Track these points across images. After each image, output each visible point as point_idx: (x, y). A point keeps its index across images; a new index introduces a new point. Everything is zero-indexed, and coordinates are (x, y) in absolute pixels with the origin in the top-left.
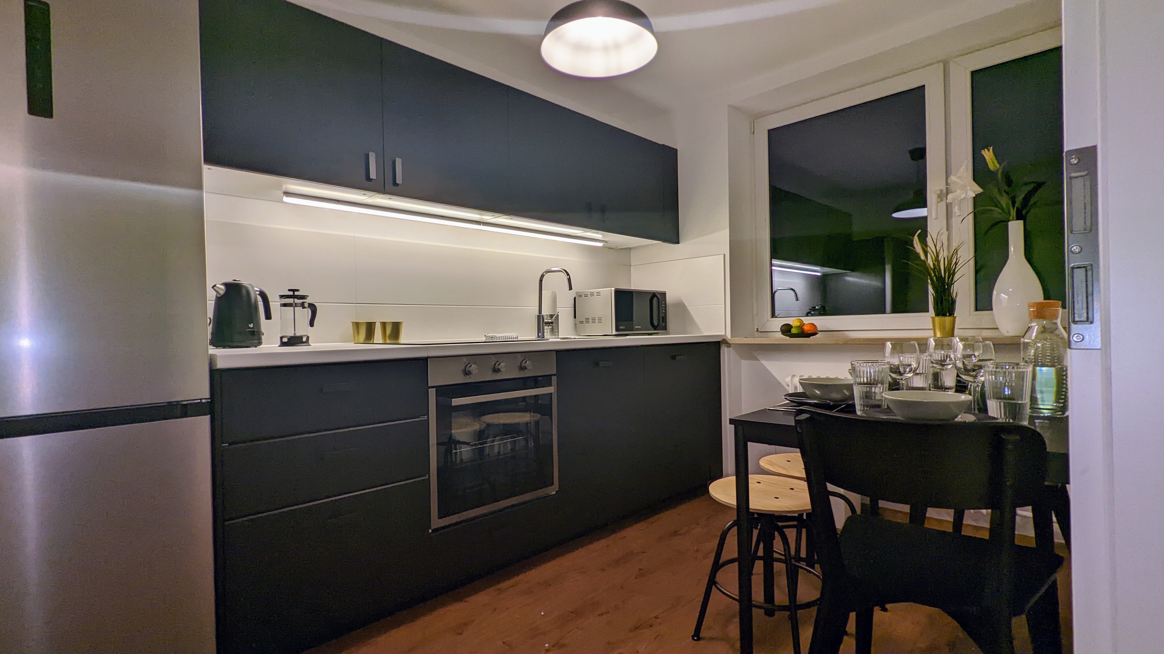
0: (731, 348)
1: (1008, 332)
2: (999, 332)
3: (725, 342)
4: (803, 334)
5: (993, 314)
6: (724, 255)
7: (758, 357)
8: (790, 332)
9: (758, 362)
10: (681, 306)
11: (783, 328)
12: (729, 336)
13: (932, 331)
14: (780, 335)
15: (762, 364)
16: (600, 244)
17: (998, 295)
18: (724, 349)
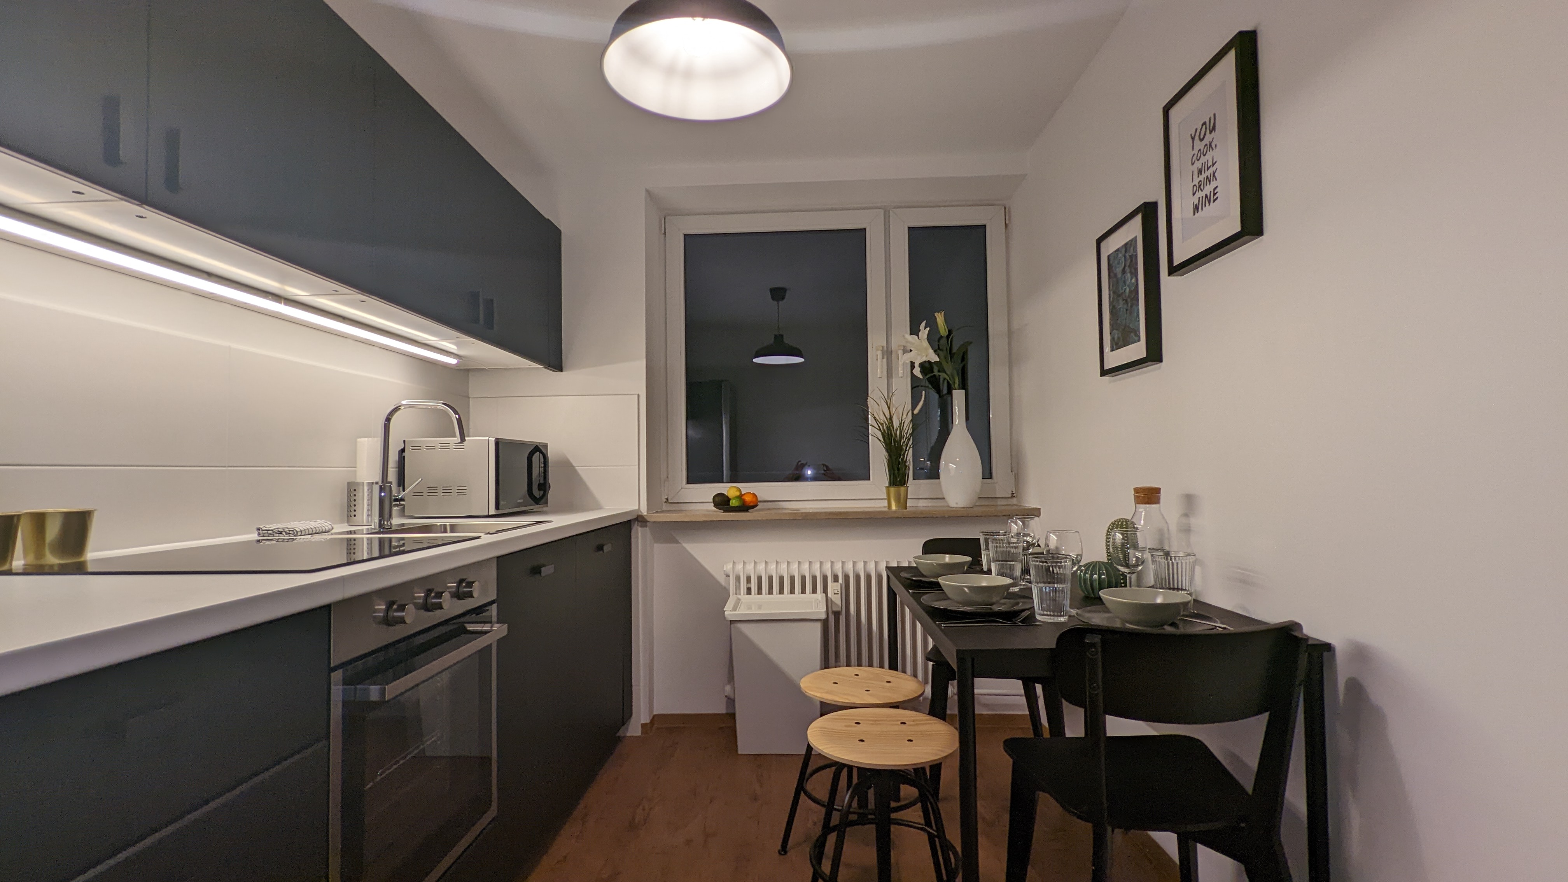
0: (647, 528)
1: (957, 503)
2: (946, 502)
3: (640, 520)
4: (745, 507)
5: (940, 484)
6: (639, 396)
7: (677, 538)
8: (729, 505)
9: (679, 545)
10: (567, 466)
11: (717, 499)
12: (644, 511)
13: (886, 501)
14: (711, 507)
15: (685, 548)
16: (453, 361)
17: (947, 465)
18: (637, 529)
